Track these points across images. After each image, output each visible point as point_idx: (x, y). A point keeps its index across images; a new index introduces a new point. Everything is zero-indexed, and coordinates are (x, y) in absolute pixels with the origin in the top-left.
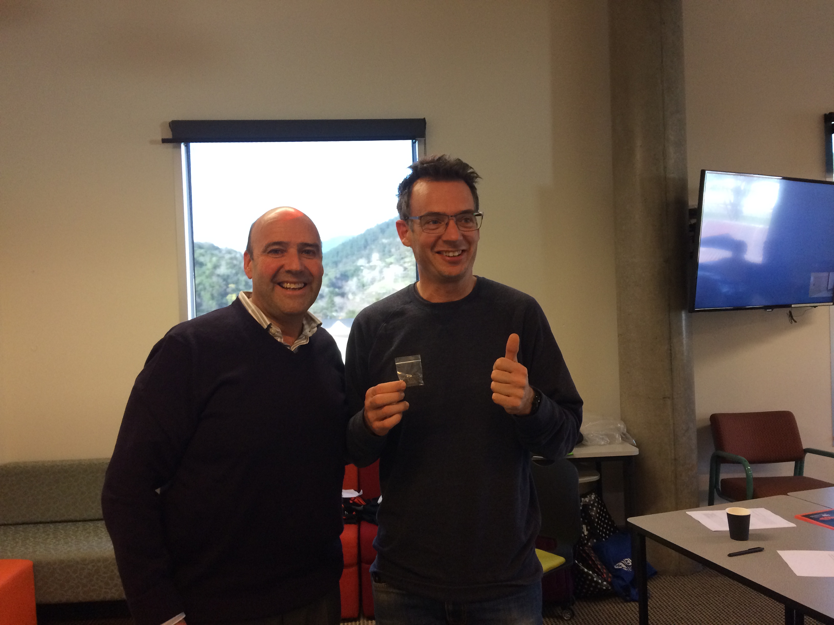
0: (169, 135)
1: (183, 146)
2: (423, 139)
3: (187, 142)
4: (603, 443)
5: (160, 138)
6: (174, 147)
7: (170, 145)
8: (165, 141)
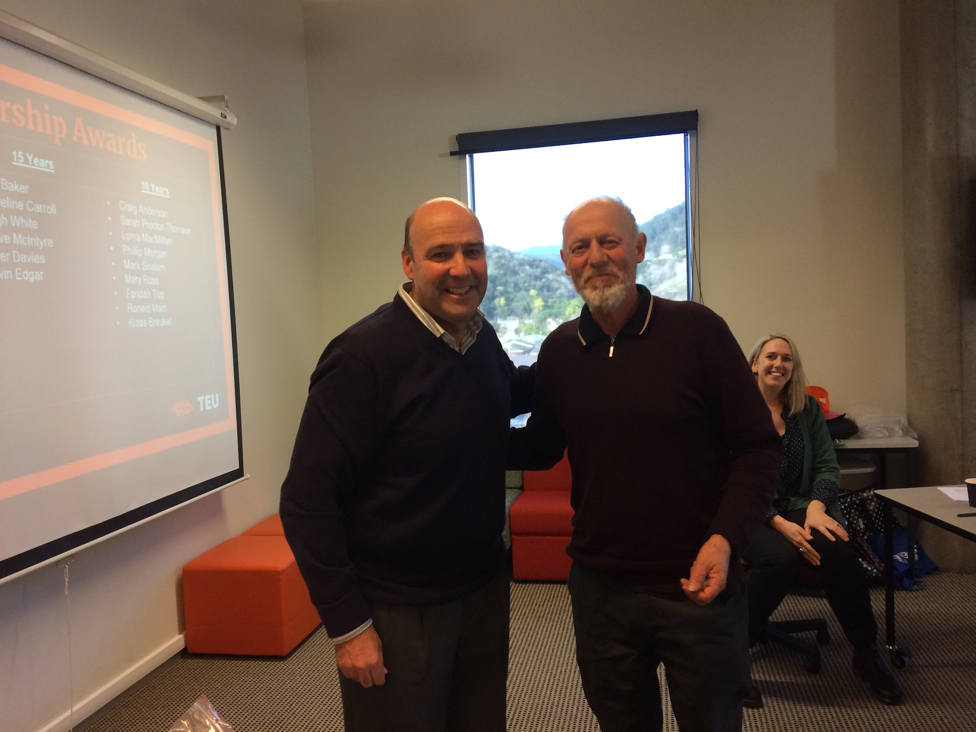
0: (456, 148)
1: (467, 157)
2: (695, 131)
3: (471, 152)
4: (881, 436)
5: (447, 150)
6: (460, 159)
7: (457, 157)
8: (452, 154)
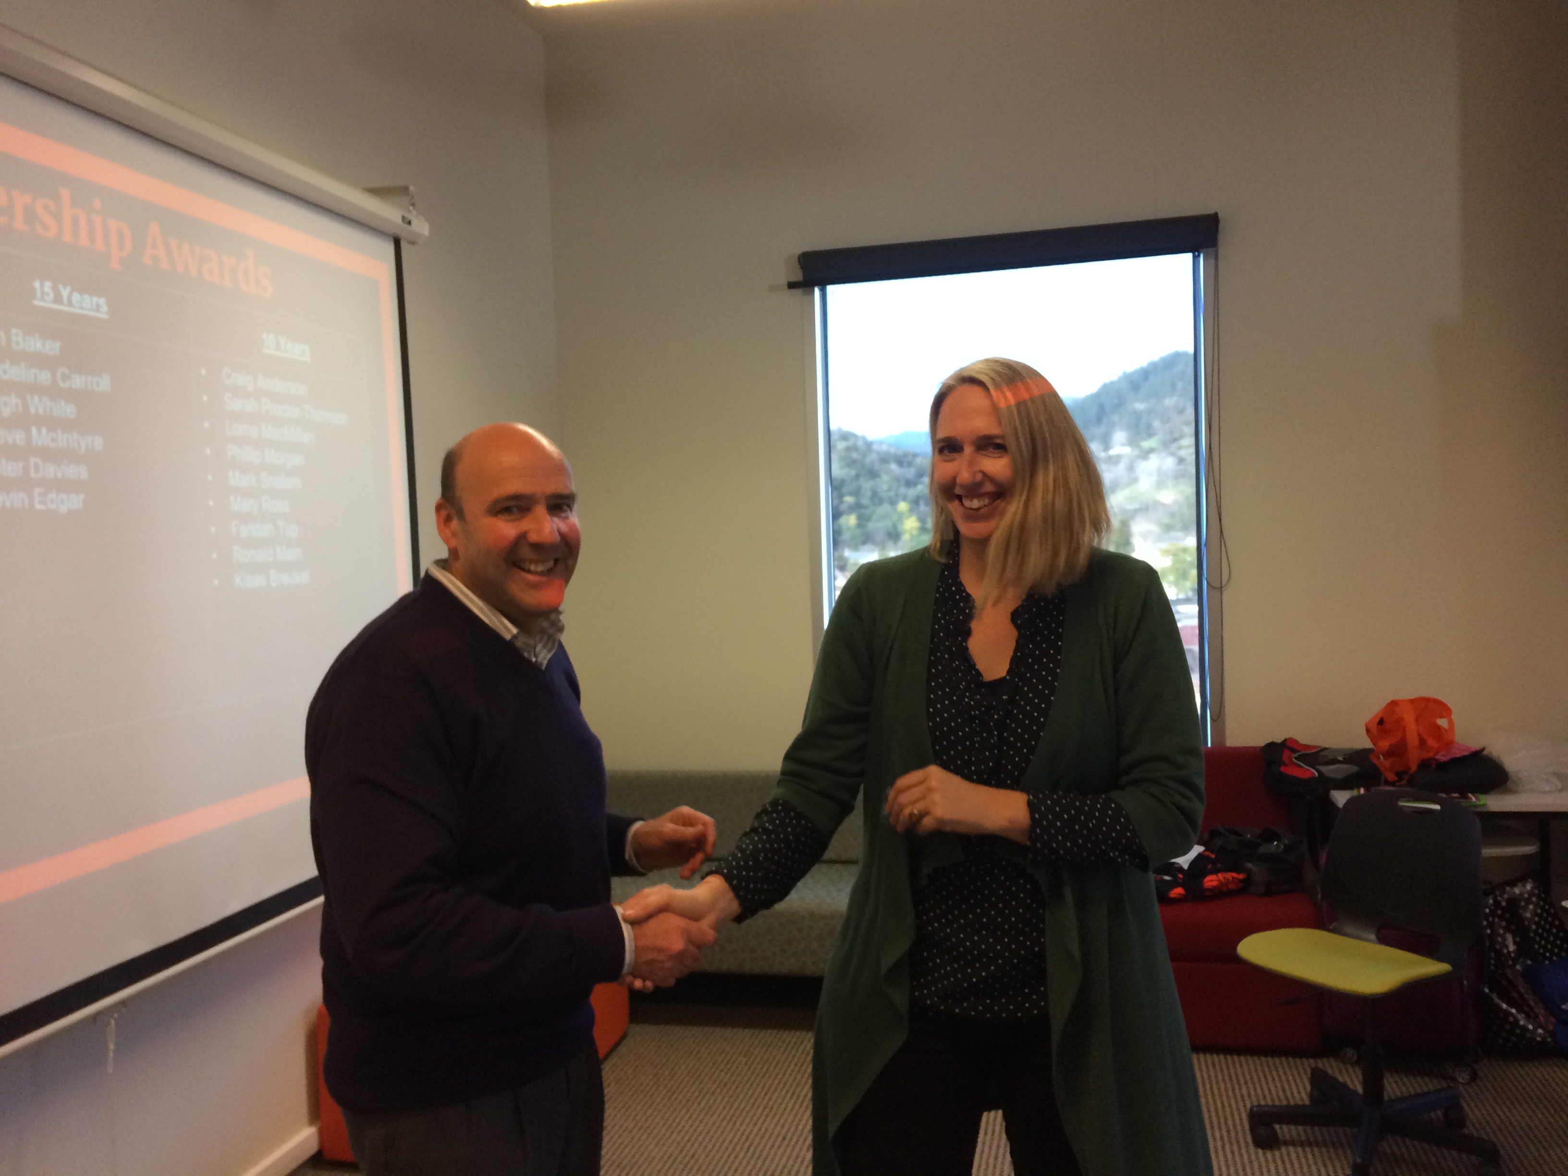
0: (798, 276)
1: (817, 291)
2: (1211, 250)
3: (823, 285)
5: (783, 280)
6: (805, 294)
7: (798, 292)
8: (792, 285)
